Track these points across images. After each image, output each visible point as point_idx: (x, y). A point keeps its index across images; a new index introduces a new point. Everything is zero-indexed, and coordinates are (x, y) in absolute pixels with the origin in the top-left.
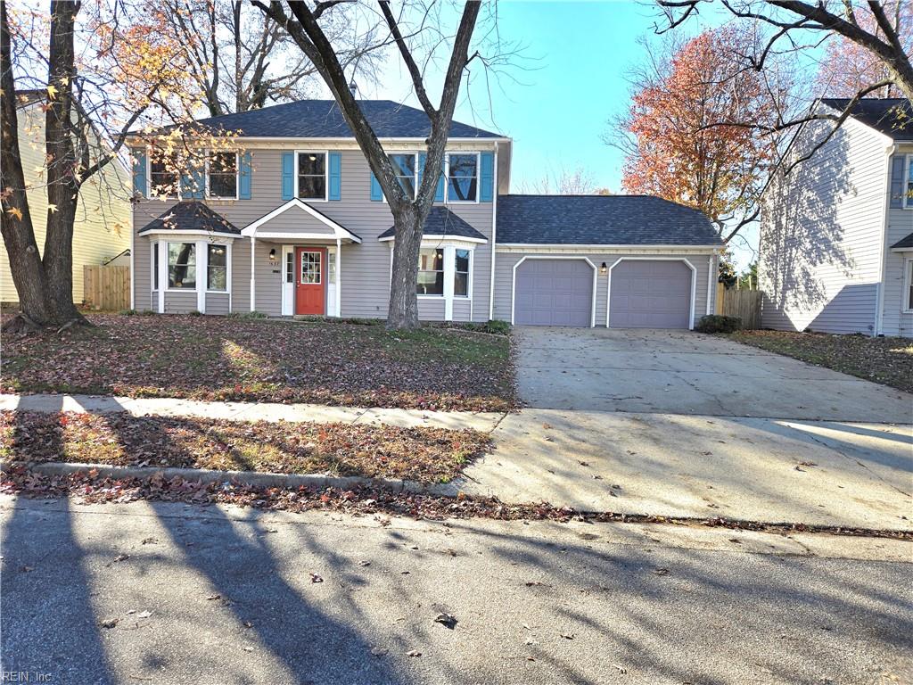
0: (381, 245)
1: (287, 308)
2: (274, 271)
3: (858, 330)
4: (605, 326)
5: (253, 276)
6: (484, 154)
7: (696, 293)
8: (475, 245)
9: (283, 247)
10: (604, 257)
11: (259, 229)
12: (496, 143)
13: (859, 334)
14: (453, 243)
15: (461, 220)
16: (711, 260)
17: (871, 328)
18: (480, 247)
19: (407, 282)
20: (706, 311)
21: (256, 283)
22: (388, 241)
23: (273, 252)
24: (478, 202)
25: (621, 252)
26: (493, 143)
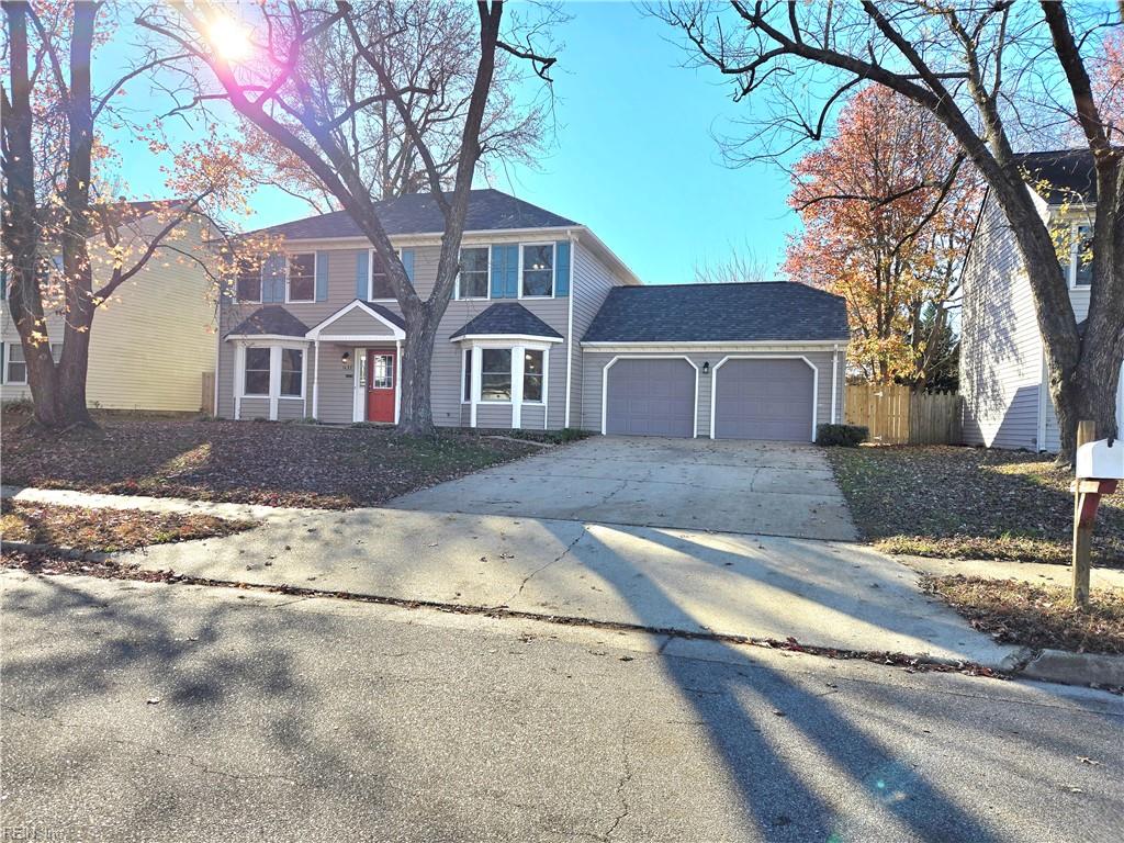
0: (454, 346)
1: (359, 416)
2: (347, 376)
3: (1024, 444)
4: (709, 437)
5: (316, 381)
6: (560, 244)
7: (818, 399)
8: (550, 344)
9: (356, 350)
10: (705, 356)
11: (323, 332)
12: (569, 232)
13: (1023, 450)
14: (521, 343)
15: (535, 318)
16: (835, 358)
17: (1035, 442)
18: (556, 346)
19: (414, 385)
20: (830, 419)
21: (319, 388)
22: (458, 342)
23: (346, 356)
24: (553, 297)
25: (727, 350)
26: (566, 232)
